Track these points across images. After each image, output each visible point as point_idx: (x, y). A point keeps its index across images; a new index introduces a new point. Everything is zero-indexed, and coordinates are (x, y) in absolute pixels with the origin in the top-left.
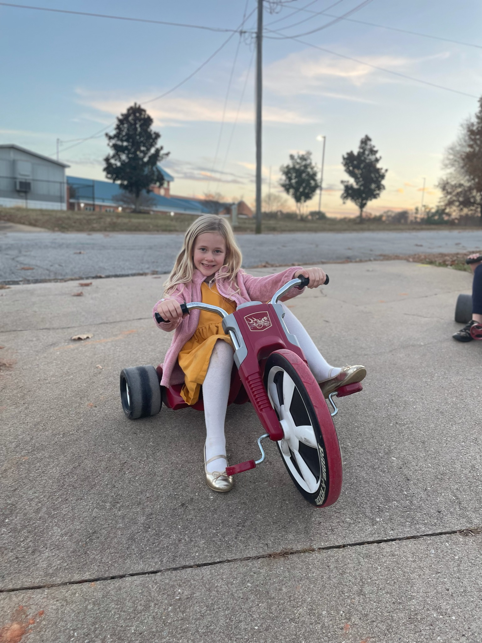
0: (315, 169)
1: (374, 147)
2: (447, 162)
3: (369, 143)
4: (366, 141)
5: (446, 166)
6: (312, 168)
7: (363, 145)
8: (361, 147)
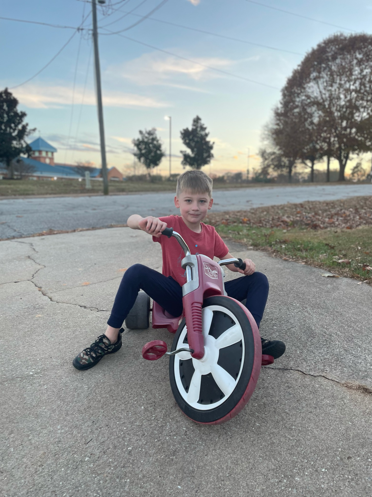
0: (160, 142)
1: (203, 125)
2: (264, 136)
3: (199, 121)
4: (197, 120)
5: (263, 139)
6: (157, 141)
7: (195, 123)
8: (194, 125)
